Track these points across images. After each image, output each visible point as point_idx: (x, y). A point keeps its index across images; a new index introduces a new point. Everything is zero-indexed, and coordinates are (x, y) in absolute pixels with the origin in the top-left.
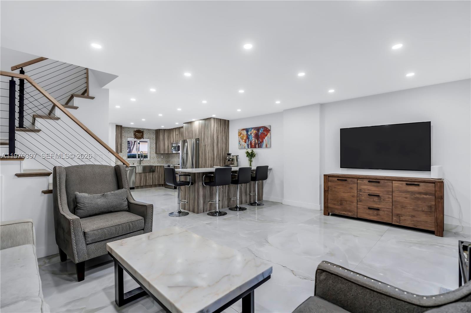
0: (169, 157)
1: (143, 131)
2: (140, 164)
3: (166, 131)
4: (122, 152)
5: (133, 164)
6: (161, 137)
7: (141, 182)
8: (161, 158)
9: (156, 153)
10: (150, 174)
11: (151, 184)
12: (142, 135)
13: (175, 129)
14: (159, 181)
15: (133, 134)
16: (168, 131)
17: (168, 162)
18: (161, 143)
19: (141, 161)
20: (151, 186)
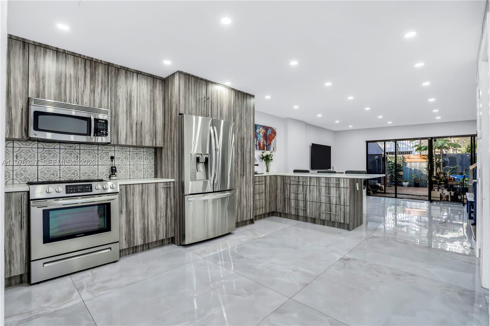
13: (50, 54)
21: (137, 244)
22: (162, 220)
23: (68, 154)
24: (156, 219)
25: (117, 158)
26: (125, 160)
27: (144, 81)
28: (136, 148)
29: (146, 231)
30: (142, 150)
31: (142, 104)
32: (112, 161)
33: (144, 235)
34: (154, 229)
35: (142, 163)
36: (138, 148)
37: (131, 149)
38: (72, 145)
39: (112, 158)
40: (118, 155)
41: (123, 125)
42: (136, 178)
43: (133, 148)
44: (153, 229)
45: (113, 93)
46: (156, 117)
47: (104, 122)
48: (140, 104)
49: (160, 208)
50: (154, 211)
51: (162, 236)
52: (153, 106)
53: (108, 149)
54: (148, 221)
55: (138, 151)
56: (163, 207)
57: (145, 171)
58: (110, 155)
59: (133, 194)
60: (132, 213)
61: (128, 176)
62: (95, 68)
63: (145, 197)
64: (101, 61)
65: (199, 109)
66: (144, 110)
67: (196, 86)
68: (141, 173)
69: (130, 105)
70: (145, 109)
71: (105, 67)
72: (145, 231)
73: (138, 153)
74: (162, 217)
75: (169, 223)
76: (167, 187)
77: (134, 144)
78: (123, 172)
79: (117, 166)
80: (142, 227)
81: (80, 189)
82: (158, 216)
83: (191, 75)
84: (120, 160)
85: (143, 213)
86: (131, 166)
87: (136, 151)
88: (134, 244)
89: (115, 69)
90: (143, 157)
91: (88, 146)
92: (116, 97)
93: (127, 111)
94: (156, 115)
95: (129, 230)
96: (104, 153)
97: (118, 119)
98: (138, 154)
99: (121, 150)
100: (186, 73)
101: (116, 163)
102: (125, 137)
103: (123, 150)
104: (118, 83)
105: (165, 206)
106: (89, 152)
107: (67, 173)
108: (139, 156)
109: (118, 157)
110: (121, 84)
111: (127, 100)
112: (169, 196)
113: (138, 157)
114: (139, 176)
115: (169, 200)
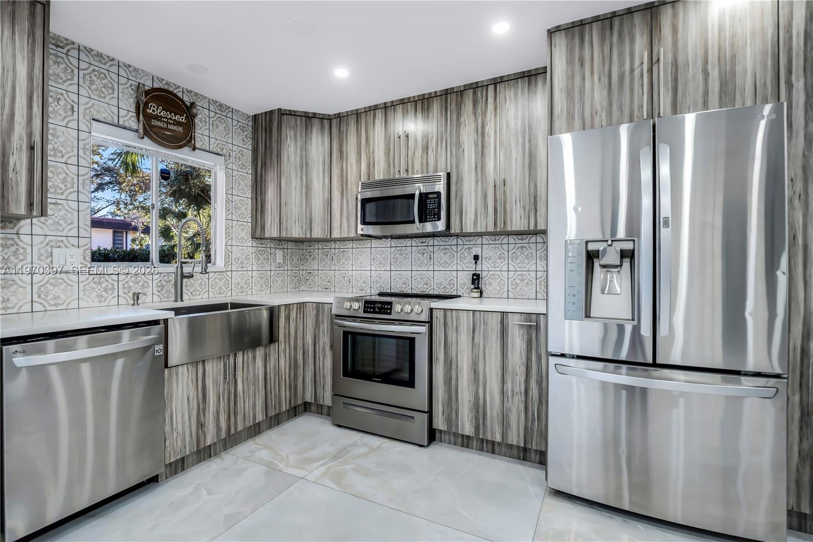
0: (303, 259)
1: (193, 104)
2: (180, 296)
3: (316, 122)
4: (43, 213)
5: (136, 297)
6: (291, 150)
7: (201, 425)
8: (275, 259)
9: (258, 235)
10: (254, 357)
11: (260, 418)
12: (189, 126)
13: (380, 114)
14: (296, 387)
15: (128, 104)
16: (326, 122)
17: (299, 281)
18: (289, 184)
19: (183, 276)
20: (255, 430)
21: (462, 431)
22: (516, 399)
23: (420, 253)
24: (503, 392)
25: (486, 259)
26: (500, 262)
27: (509, 92)
28: (520, 237)
29: (481, 411)
30: (533, 239)
31: (505, 142)
32: (476, 263)
33: (477, 419)
34: (498, 415)
35: (533, 268)
36: (524, 237)
37: (511, 239)
38: (424, 239)
39: (476, 258)
40: (487, 251)
41: (471, 194)
42: (520, 297)
43: (514, 236)
44: (495, 414)
45: (454, 140)
46: (536, 163)
47: (435, 196)
48: (501, 143)
49: (513, 371)
50: (497, 374)
51: (515, 438)
52: (530, 141)
53: (471, 243)
54: (485, 393)
55: (524, 241)
56: (521, 371)
57: (538, 283)
58: (474, 253)
59: (456, 329)
60: (454, 367)
61: (504, 292)
62: (428, 108)
63: (479, 339)
64: (436, 92)
65: (621, 107)
66: (508, 156)
67: (607, 43)
68: (530, 287)
69: (482, 154)
70: (511, 152)
71: (441, 100)
72: (478, 412)
73: (525, 247)
74: (515, 393)
75: (533, 415)
76: (530, 325)
77: (491, 229)
78: (495, 284)
79: (484, 274)
80: (472, 399)
81: (378, 308)
82: (507, 388)
83: (587, 19)
84: (492, 261)
85: (476, 372)
86: (511, 274)
87: (520, 242)
88: (457, 428)
89: (457, 96)
90: (535, 255)
91: (443, 239)
92: (459, 145)
93: (476, 167)
94: (535, 158)
95: (450, 398)
96: (465, 250)
97: (462, 185)
98: (524, 249)
99: (493, 242)
100: (573, 23)
101: (484, 267)
102: (473, 217)
103: (497, 242)
104: (462, 119)
105: (523, 369)
106: (445, 249)
107: (419, 282)
108: (527, 252)
109: (488, 255)
110: (466, 118)
111: (476, 145)
112: (534, 347)
113: (525, 254)
114: (525, 295)
115: (534, 359)
